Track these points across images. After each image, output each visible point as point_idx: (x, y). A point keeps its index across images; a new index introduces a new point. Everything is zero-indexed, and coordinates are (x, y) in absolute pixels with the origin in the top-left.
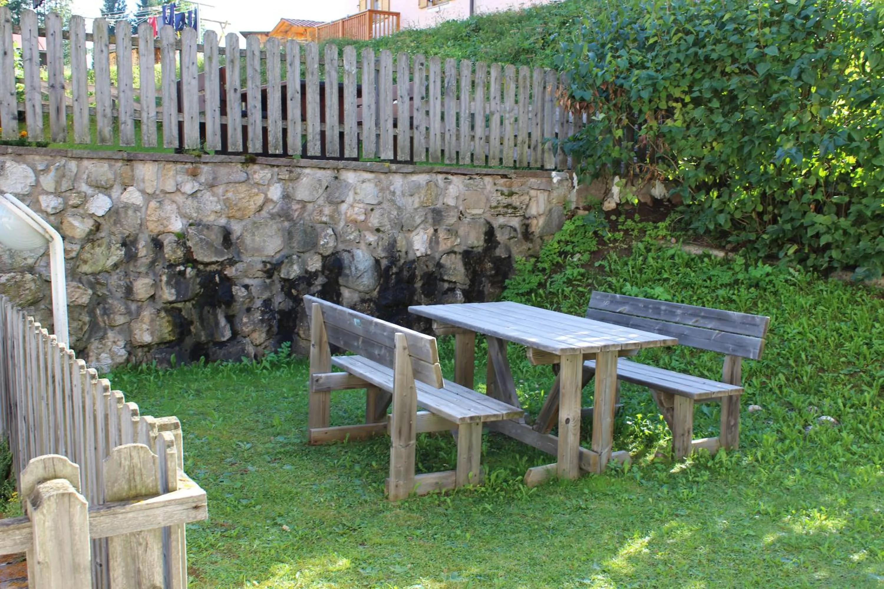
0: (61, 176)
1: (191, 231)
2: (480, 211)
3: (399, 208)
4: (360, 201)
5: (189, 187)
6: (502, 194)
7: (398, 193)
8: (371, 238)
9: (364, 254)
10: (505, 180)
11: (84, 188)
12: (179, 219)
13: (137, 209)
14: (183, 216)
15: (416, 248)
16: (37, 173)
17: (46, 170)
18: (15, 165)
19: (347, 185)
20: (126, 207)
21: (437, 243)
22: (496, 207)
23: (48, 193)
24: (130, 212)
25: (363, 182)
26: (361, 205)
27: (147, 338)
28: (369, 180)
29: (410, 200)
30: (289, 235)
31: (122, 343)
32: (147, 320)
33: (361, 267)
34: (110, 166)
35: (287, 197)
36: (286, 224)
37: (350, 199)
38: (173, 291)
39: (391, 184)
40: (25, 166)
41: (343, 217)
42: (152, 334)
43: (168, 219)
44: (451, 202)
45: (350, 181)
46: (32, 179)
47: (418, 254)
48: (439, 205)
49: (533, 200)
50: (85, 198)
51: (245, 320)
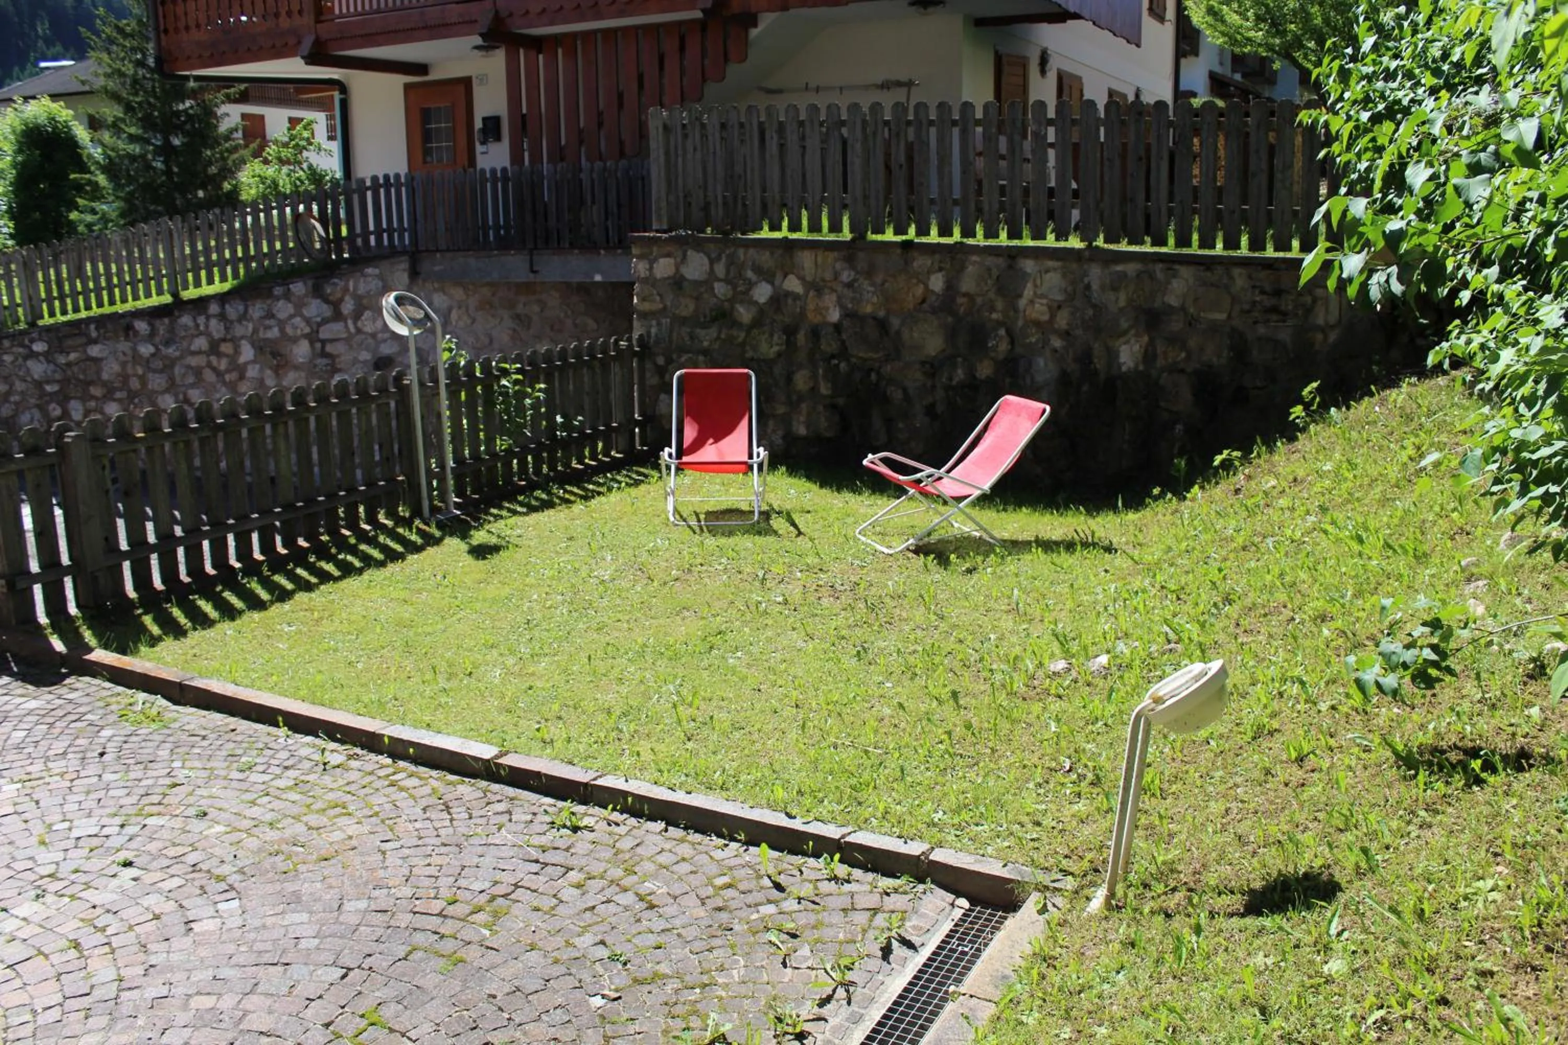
0: (731, 262)
1: (846, 323)
2: (1223, 316)
3: (1094, 306)
4: (1042, 296)
5: (846, 276)
6: (1263, 292)
7: (1095, 286)
8: (1057, 343)
9: (1046, 365)
10: (1269, 272)
11: (750, 274)
12: (837, 309)
13: (796, 297)
14: (842, 306)
15: (1122, 360)
16: (712, 262)
17: (719, 258)
18: (695, 253)
19: (1024, 276)
20: (788, 294)
21: (1155, 356)
22: (1249, 312)
23: (719, 280)
24: (790, 301)
25: (1047, 271)
26: (1045, 301)
27: (802, 431)
28: (1055, 269)
29: (1111, 296)
30: (951, 334)
31: (780, 433)
32: (804, 411)
33: (1040, 379)
34: (772, 254)
35: (950, 286)
36: (950, 319)
37: (1028, 292)
38: (829, 385)
39: (1086, 274)
40: (702, 255)
41: (1021, 314)
42: (808, 428)
43: (827, 309)
44: (1173, 301)
45: (1029, 270)
46: (707, 267)
47: (1124, 369)
48: (1157, 304)
49: (1320, 303)
50: (751, 285)
51: (901, 425)
